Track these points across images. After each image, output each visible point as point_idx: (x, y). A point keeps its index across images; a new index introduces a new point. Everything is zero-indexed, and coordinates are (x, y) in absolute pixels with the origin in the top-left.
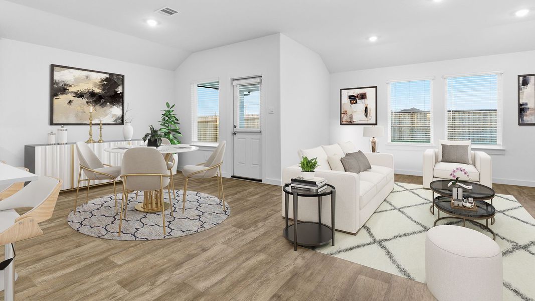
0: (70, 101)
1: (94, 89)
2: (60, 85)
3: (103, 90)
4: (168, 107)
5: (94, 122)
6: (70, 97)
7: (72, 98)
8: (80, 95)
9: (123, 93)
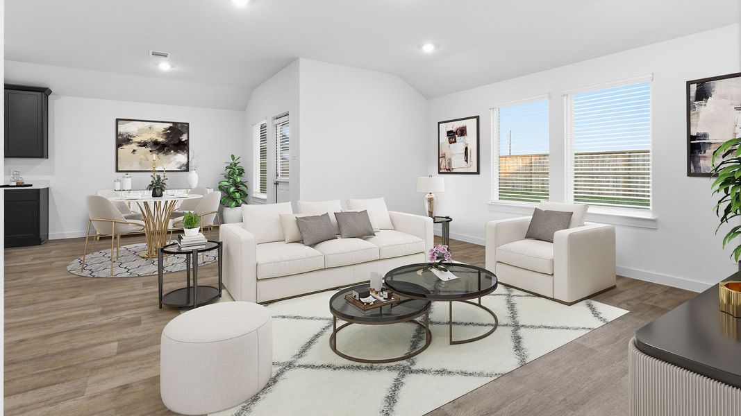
0: (134, 150)
1: (157, 138)
2: (125, 136)
3: (166, 139)
4: (233, 159)
5: (157, 169)
6: (134, 146)
7: (136, 148)
8: (144, 144)
9: (187, 141)
